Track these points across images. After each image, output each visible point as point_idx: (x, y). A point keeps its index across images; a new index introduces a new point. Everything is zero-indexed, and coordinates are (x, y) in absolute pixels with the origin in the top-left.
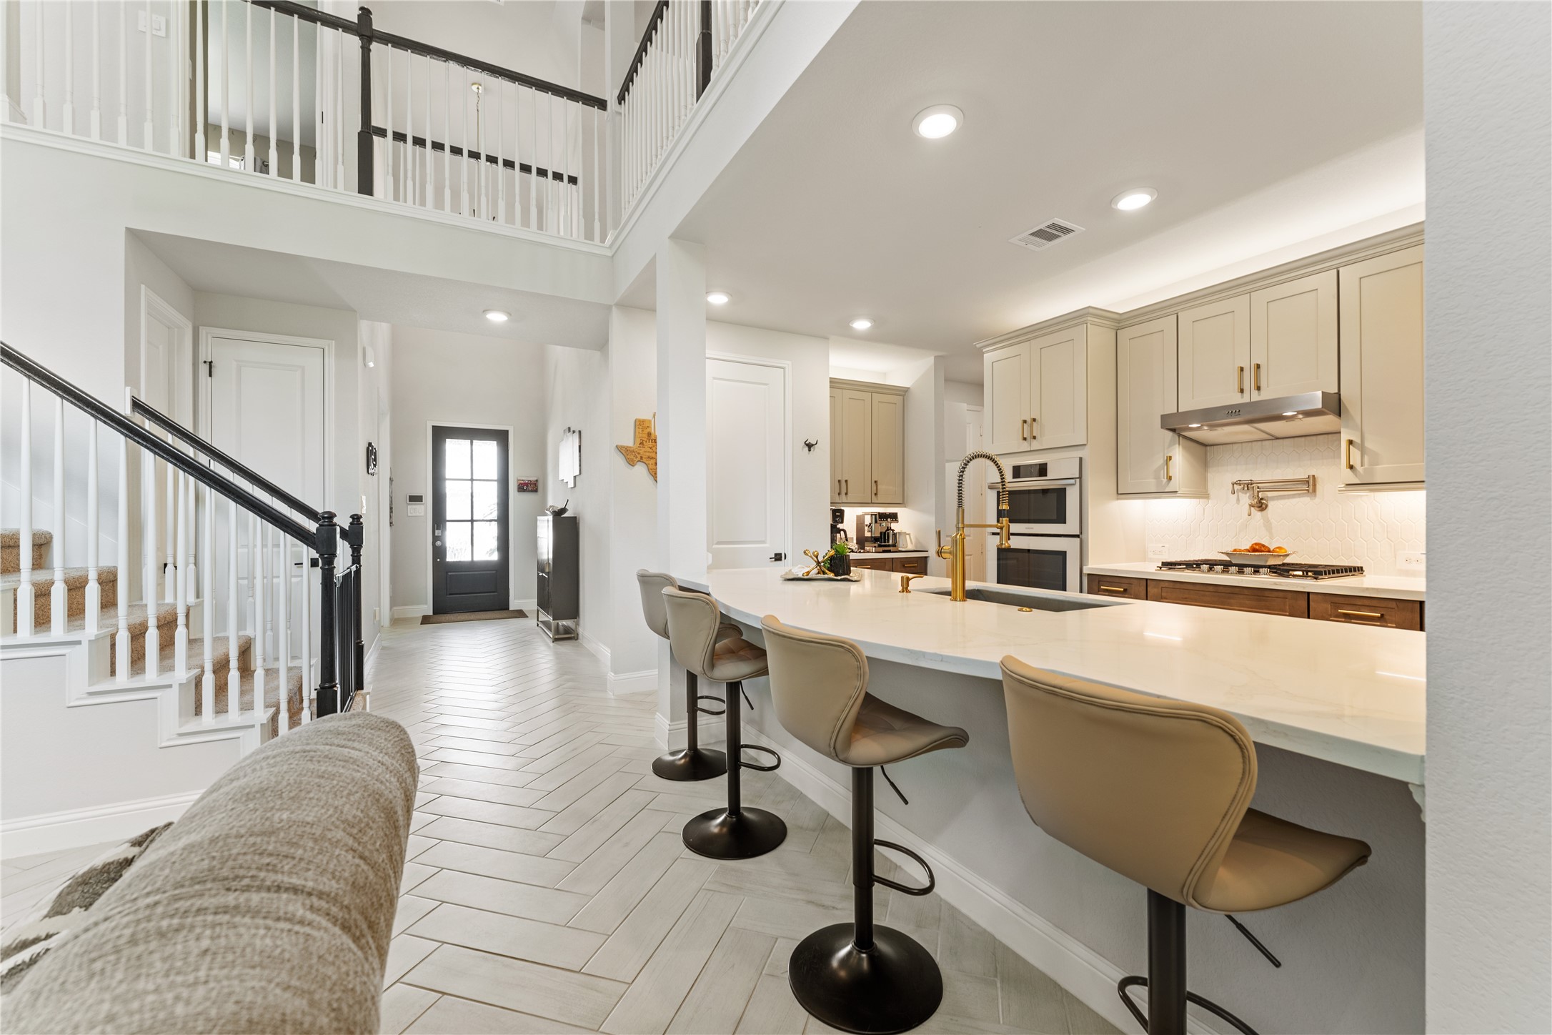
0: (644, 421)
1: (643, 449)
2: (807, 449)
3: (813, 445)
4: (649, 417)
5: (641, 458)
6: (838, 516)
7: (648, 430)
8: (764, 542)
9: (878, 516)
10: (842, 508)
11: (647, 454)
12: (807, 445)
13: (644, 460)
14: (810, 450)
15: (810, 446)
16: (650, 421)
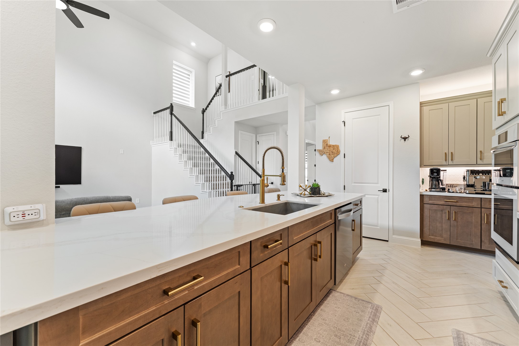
0: (325, 140)
1: (325, 150)
2: (403, 140)
3: (407, 138)
4: (327, 138)
5: (324, 153)
6: (435, 172)
7: (326, 143)
8: (377, 183)
9: (470, 172)
10: (438, 168)
11: (326, 151)
12: (403, 138)
13: (325, 153)
14: (405, 141)
15: (405, 139)
16: (327, 140)
